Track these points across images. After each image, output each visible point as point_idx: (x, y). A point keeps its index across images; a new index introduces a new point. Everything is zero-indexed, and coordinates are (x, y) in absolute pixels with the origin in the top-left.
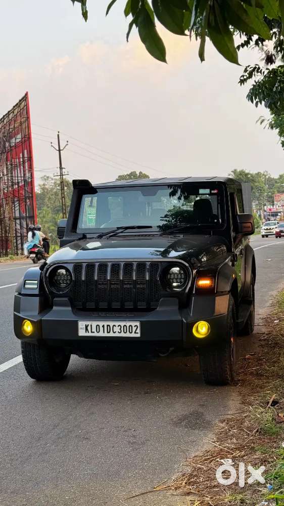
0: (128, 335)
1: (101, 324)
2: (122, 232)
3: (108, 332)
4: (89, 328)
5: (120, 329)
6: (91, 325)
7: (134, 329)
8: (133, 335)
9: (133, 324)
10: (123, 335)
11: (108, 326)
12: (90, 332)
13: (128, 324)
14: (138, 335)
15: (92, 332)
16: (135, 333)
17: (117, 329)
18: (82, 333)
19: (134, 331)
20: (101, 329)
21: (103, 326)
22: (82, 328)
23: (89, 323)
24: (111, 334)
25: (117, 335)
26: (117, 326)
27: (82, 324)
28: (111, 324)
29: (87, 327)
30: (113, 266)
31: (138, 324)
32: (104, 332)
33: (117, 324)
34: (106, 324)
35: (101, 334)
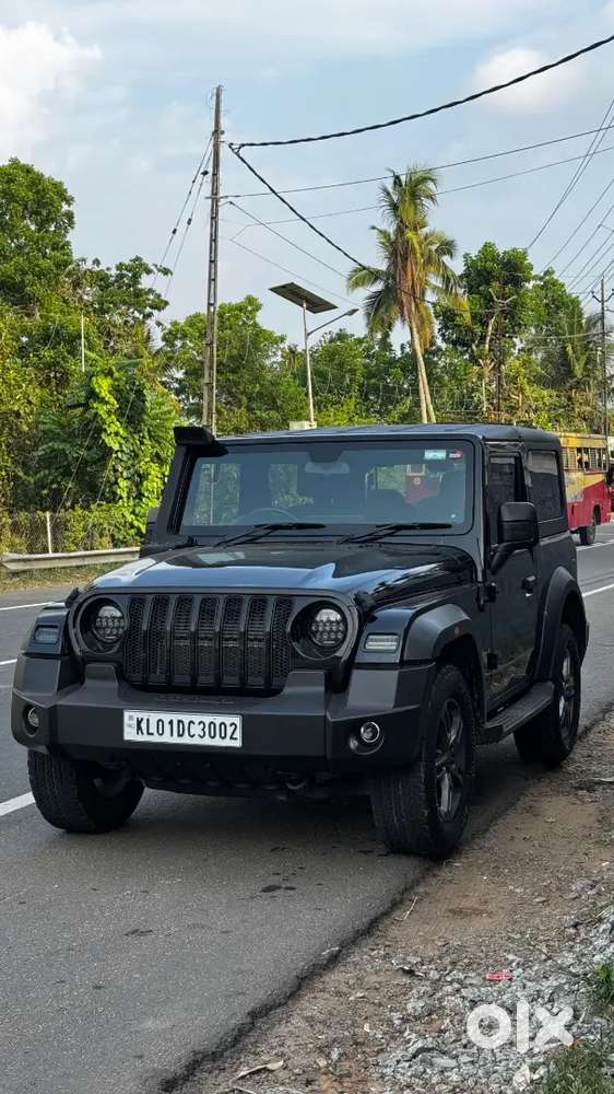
0: (217, 742)
1: (166, 717)
2: (267, 535)
3: (179, 735)
4: (144, 725)
5: (203, 729)
6: (148, 720)
7: (230, 730)
8: (227, 743)
9: (228, 720)
10: (207, 741)
11: (179, 721)
12: (145, 731)
13: (218, 719)
14: (238, 744)
15: (148, 733)
16: (231, 738)
17: (196, 730)
18: (130, 734)
19: (229, 734)
20: (167, 727)
21: (171, 722)
22: (130, 726)
23: (144, 715)
24: (186, 740)
25: (196, 741)
26: (197, 722)
27: (130, 717)
28: (186, 718)
29: (139, 722)
30: (204, 601)
31: (237, 720)
32: (172, 734)
33: (196, 718)
34: (175, 717)
35: (166, 738)
